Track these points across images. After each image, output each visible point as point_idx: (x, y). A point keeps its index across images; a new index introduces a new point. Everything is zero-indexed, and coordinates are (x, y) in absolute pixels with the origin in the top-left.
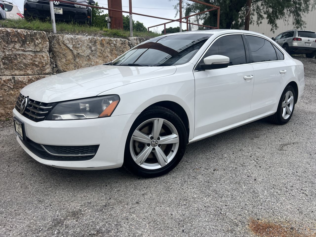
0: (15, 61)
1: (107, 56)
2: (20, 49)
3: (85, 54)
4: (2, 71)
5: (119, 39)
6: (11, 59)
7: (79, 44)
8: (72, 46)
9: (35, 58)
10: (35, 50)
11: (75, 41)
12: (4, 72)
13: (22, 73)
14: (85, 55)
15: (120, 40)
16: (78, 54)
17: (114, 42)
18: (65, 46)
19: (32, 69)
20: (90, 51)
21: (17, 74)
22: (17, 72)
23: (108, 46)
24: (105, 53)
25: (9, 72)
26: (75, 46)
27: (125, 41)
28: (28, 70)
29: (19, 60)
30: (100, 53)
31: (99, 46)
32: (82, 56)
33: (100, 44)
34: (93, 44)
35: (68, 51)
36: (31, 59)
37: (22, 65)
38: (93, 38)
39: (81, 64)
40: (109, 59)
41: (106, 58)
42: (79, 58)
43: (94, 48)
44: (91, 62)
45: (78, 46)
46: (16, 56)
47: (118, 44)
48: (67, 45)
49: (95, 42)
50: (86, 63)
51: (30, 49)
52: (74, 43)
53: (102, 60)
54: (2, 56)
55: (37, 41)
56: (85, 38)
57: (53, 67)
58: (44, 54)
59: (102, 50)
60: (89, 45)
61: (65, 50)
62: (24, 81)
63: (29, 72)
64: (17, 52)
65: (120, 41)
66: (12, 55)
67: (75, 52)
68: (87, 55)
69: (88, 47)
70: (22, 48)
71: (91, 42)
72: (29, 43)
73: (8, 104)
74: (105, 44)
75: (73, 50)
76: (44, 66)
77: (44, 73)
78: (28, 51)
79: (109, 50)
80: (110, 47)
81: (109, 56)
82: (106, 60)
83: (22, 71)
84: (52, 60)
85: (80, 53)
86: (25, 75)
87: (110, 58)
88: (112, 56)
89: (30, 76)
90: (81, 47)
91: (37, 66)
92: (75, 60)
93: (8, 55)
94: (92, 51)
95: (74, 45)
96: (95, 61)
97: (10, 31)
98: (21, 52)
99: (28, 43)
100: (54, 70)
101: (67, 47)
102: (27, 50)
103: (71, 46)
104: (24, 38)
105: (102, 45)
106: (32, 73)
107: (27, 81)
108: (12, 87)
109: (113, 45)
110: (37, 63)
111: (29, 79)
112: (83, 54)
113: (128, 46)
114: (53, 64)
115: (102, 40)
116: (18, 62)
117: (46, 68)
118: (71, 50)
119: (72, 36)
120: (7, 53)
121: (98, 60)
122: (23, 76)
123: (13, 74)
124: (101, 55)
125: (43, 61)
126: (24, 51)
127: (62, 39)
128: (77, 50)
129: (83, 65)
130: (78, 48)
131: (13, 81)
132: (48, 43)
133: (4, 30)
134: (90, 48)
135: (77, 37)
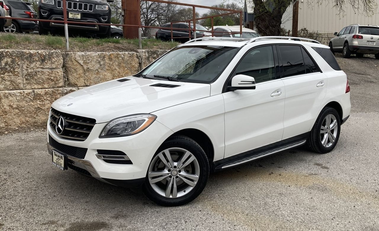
0: (35, 77)
1: (115, 69)
2: (40, 67)
3: (94, 68)
4: (24, 86)
5: (127, 53)
6: (32, 76)
7: (89, 60)
8: (83, 62)
9: (51, 74)
10: (52, 67)
11: (85, 58)
12: (26, 87)
13: (40, 87)
14: (94, 69)
15: (128, 53)
16: (88, 68)
17: (122, 56)
18: (77, 62)
19: (48, 83)
20: (99, 66)
21: (36, 88)
22: (36, 86)
23: (117, 60)
24: (113, 66)
25: (30, 87)
26: (85, 62)
27: (133, 54)
28: (45, 84)
29: (38, 76)
30: (109, 66)
31: (107, 61)
32: (91, 70)
33: (109, 58)
34: (102, 59)
35: (79, 66)
36: (48, 75)
37: (41, 80)
38: (102, 54)
39: (91, 77)
40: (117, 72)
41: (114, 71)
42: (88, 72)
43: (103, 62)
44: (99, 75)
45: (88, 61)
46: (36, 73)
47: (126, 57)
48: (79, 61)
49: (104, 57)
50: (95, 76)
51: (48, 67)
52: (85, 59)
53: (110, 73)
54: (25, 73)
55: (53, 60)
56: (95, 54)
57: (65, 81)
58: (58, 70)
59: (110, 64)
60: (98, 60)
61: (76, 65)
62: (42, 93)
63: (46, 86)
64: (37, 70)
65: (128, 55)
66: (33, 72)
67: (85, 67)
68: (96, 69)
69: (98, 61)
70: (41, 66)
71: (100, 57)
72: (47, 62)
73: (28, 113)
74: (113, 59)
75: (83, 65)
76: (58, 81)
77: (57, 86)
78: (46, 68)
79: (117, 63)
80: (118, 61)
81: (117, 68)
82: (114, 73)
83: (40, 85)
84: (65, 75)
85: (90, 68)
86: (42, 89)
87: (117, 70)
88: (119, 68)
89: (46, 90)
90: (91, 62)
91: (52, 80)
92: (84, 74)
93: (30, 72)
94: (101, 65)
95: (85, 60)
96: (103, 74)
97: (32, 53)
98: (40, 70)
99: (46, 61)
100: (66, 83)
102: (45, 67)
103: (81, 62)
104: (44, 57)
105: (110, 59)
106: (48, 86)
107: (44, 94)
108: (32, 99)
109: (121, 59)
110: (52, 78)
111: (46, 92)
112: (92, 68)
113: (136, 59)
114: (65, 78)
115: (110, 55)
116: (38, 78)
117: (60, 82)
118: (82, 65)
119: (83, 53)
120: (30, 71)
121: (106, 74)
122: (41, 90)
123: (33, 88)
124: (109, 69)
125: (57, 76)
126: (43, 68)
127: (74, 56)
128: (87, 65)
129: (92, 78)
130: (88, 63)
131: (33, 94)
132: (62, 60)
133: (28, 52)
134: (99, 62)
135: (87, 54)
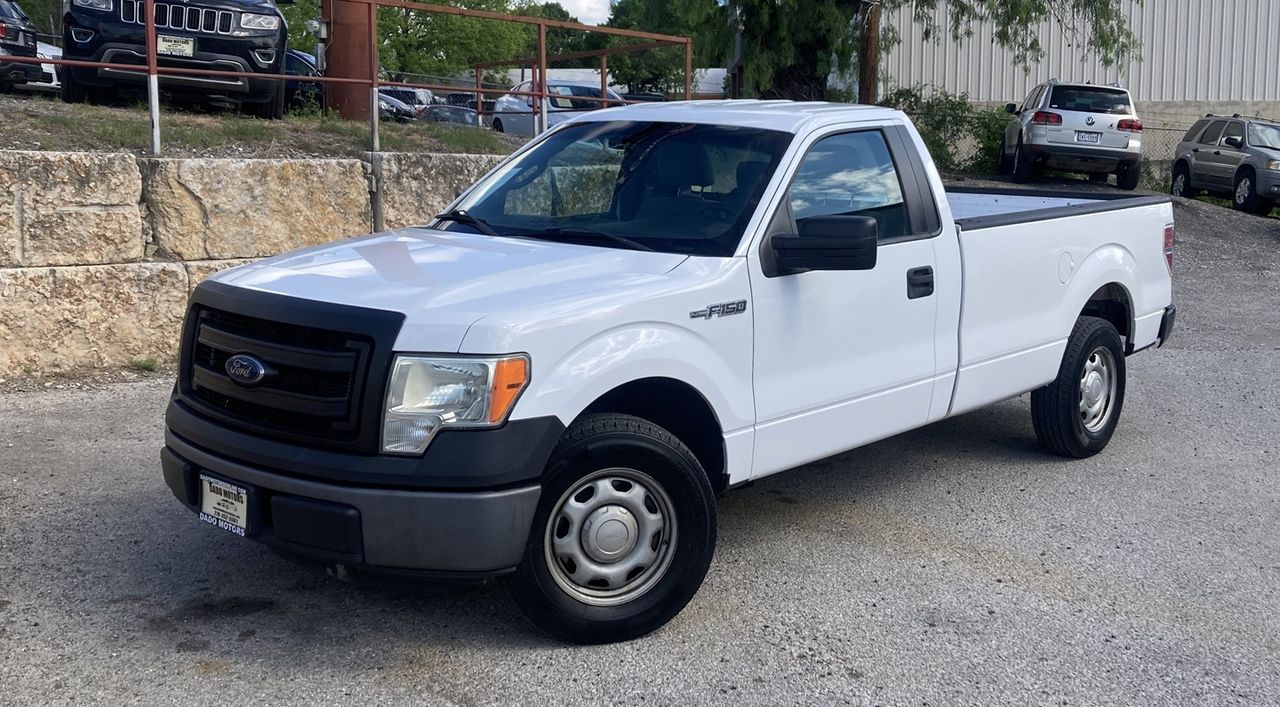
0: (59, 231)
1: (298, 210)
2: (73, 200)
3: (234, 207)
4: (26, 256)
5: (334, 161)
6: (51, 226)
7: (219, 182)
8: (200, 187)
9: (106, 221)
10: (108, 202)
11: (209, 175)
12: (29, 258)
13: (73, 259)
14: (233, 210)
15: (339, 164)
16: (217, 206)
17: (320, 171)
18: (183, 189)
19: (95, 249)
20: (249, 199)
21: (61, 262)
22: (60, 258)
23: (302, 181)
24: (292, 200)
25: (43, 259)
26: (208, 187)
27: (352, 166)
28: (85, 251)
29: (68, 227)
30: (278, 201)
31: (273, 185)
32: (225, 211)
33: (279, 178)
34: (257, 178)
35: (188, 200)
36: (96, 224)
37: (74, 241)
38: (260, 164)
39: (222, 233)
40: (302, 218)
41: (294, 215)
42: (216, 218)
43: (260, 189)
44: (248, 227)
45: (216, 186)
46: (61, 218)
47: (330, 175)
48: (187, 185)
49: (264, 174)
50: (235, 229)
51: (96, 201)
52: (206, 180)
53: (281, 222)
54: (30, 218)
55: (114, 180)
56: (237, 165)
57: (147, 243)
58: (127, 212)
59: (281, 195)
60: (246, 182)
61: (181, 197)
62: (77, 279)
63: (90, 257)
64: (64, 209)
65: (337, 167)
66: (52, 215)
67: (208, 203)
68: (239, 209)
69: (245, 186)
70: (78, 199)
71: (252, 173)
72: (96, 186)
73: (34, 337)
74: (291, 178)
75: (202, 197)
76: (126, 242)
77: (124, 259)
78: (92, 204)
79: (302, 192)
80: (305, 185)
81: (303, 208)
82: (293, 220)
83: (73, 255)
84: (146, 225)
85: (221, 205)
86: (79, 265)
87: (303, 213)
88: (311, 208)
89: (91, 268)
90: (225, 188)
91: (109, 241)
92: (205, 223)
93: (43, 216)
94: (254, 198)
95: (206, 184)
96: (261, 224)
97: (52, 159)
98: (73, 209)
99: (92, 184)
100: (148, 250)
101: (187, 190)
102: (89, 202)
103: (196, 188)
104: (85, 173)
105: (284, 180)
106: (97, 258)
107: (83, 280)
108: (48, 295)
109: (316, 179)
110: (109, 234)
111: (89, 274)
112: (228, 207)
113: (362, 179)
114: (147, 235)
115: (283, 168)
116: (66, 234)
117: (130, 245)
118: (197, 198)
119: (202, 162)
120: (43, 213)
121: (269, 223)
122: (73, 268)
123: (50, 262)
124: (279, 208)
125: (124, 229)
126: (81, 205)
127: (175, 171)
128: (213, 198)
129: (226, 236)
130: (217, 191)
131: (51, 279)
132: (140, 182)
133: (39, 158)
134: (250, 189)
135: (214, 164)
